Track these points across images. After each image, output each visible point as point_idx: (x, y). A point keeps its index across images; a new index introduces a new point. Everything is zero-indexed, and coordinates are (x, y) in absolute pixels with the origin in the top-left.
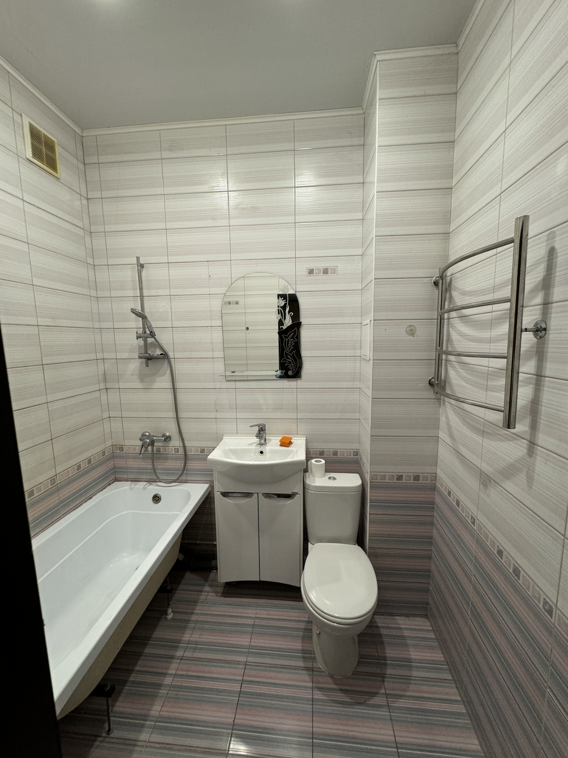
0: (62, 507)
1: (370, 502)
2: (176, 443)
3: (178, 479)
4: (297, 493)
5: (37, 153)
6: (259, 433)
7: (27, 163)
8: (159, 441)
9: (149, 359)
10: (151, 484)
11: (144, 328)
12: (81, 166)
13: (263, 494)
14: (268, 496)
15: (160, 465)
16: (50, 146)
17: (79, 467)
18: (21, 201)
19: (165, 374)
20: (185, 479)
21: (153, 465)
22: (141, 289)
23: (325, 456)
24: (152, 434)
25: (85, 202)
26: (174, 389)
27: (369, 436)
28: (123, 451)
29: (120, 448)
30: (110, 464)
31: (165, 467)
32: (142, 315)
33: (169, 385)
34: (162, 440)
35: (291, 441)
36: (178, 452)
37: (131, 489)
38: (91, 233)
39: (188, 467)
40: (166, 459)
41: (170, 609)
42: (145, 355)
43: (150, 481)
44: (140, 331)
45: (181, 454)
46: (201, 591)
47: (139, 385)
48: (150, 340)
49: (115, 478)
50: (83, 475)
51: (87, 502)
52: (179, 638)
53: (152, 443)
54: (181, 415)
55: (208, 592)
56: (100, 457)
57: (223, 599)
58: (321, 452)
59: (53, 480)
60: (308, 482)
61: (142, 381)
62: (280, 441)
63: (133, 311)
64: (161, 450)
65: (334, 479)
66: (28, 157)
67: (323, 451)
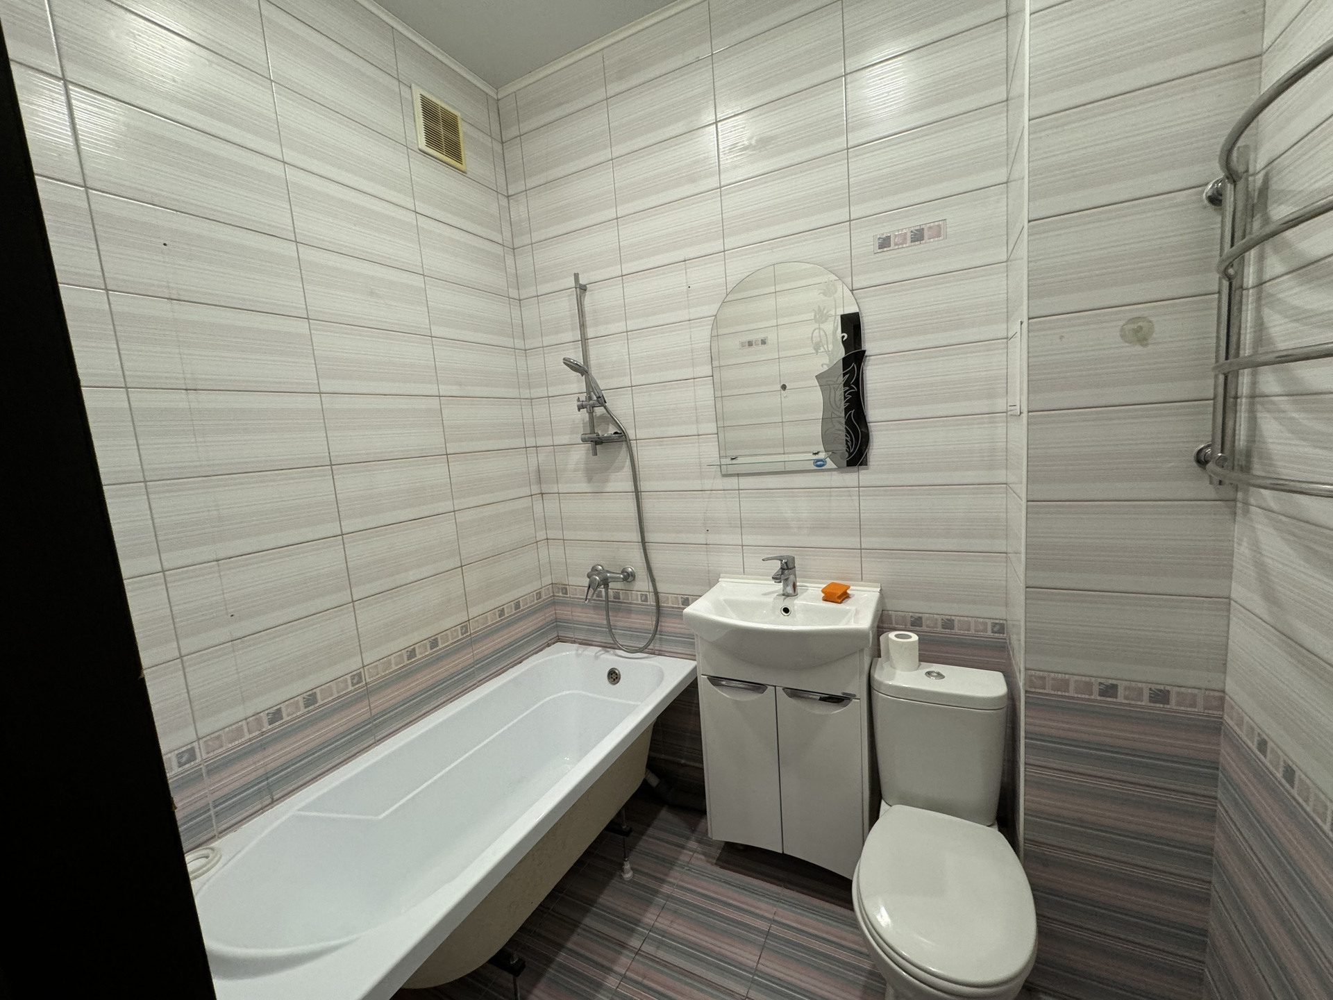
0: (479, 669)
1: (1026, 738)
2: (642, 584)
3: (646, 647)
4: (854, 696)
5: (433, 139)
6: (782, 573)
7: (420, 156)
8: (615, 580)
9: (597, 442)
10: (608, 652)
11: (588, 392)
12: (498, 147)
13: (784, 689)
14: (794, 693)
15: (620, 621)
16: (451, 124)
17: (502, 613)
18: (413, 215)
19: (621, 468)
20: (658, 648)
21: (608, 620)
22: (583, 326)
23: (924, 628)
24: (606, 569)
25: (504, 202)
26: (637, 493)
27: (1022, 585)
28: (566, 594)
29: (562, 589)
30: (549, 614)
31: (628, 625)
32: (581, 369)
33: (629, 486)
34: (620, 578)
35: (848, 591)
36: (646, 600)
37: (578, 655)
38: (514, 249)
39: (664, 629)
40: (629, 611)
41: (628, 862)
42: (590, 436)
43: (605, 647)
44: (583, 397)
45: (651, 605)
46: (683, 847)
47: (584, 486)
48: (599, 411)
49: (558, 636)
50: (509, 624)
51: (515, 667)
52: (639, 917)
53: (605, 582)
54: (650, 537)
55: (694, 851)
56: (533, 601)
57: (717, 869)
58: (916, 619)
59: (465, 627)
60: (877, 676)
61: (590, 480)
62: (823, 591)
63: (568, 363)
64: (621, 597)
65: (940, 676)
66: (420, 147)
67: (920, 618)
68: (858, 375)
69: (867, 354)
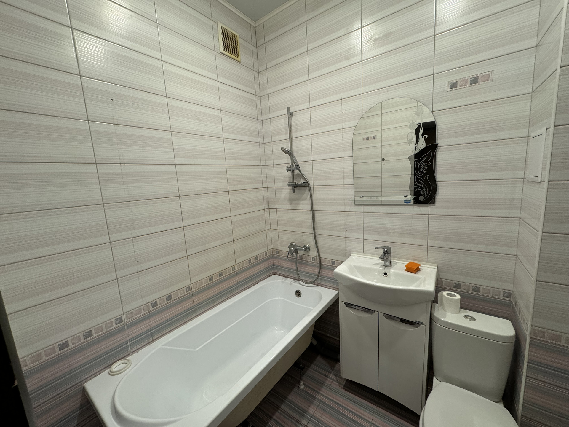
0: (239, 286)
2: (313, 253)
3: (314, 282)
4: (422, 323)
5: (226, 47)
6: (384, 255)
7: (221, 56)
8: (301, 250)
9: (295, 186)
10: (296, 282)
11: (292, 163)
12: (255, 49)
13: (384, 314)
14: (389, 317)
15: (302, 268)
16: (234, 39)
17: (250, 261)
18: (217, 83)
19: (306, 199)
20: (319, 283)
21: (297, 268)
22: (290, 132)
23: (461, 290)
24: (297, 244)
25: (257, 75)
26: (313, 210)
27: (534, 280)
28: (278, 254)
29: (277, 251)
30: (270, 262)
31: (305, 270)
32: (289, 153)
33: (309, 207)
34: (303, 249)
35: (419, 267)
36: (315, 260)
37: (283, 282)
38: (260, 97)
39: (322, 274)
40: (306, 264)
42: (292, 183)
43: (295, 279)
44: (289, 165)
45: (317, 263)
46: (327, 377)
47: (288, 207)
48: (296, 172)
49: (274, 272)
50: (252, 267)
51: (255, 286)
52: (306, 409)
53: (296, 251)
54: (318, 231)
55: (333, 380)
56: (264, 256)
57: (344, 391)
58: (457, 284)
59: (234, 267)
60: (437, 314)
61: (291, 204)
62: (406, 266)
63: (283, 150)
64: (303, 257)
65: (473, 319)
66: (220, 51)
67: (460, 285)
68: (433, 156)
69: (438, 145)
